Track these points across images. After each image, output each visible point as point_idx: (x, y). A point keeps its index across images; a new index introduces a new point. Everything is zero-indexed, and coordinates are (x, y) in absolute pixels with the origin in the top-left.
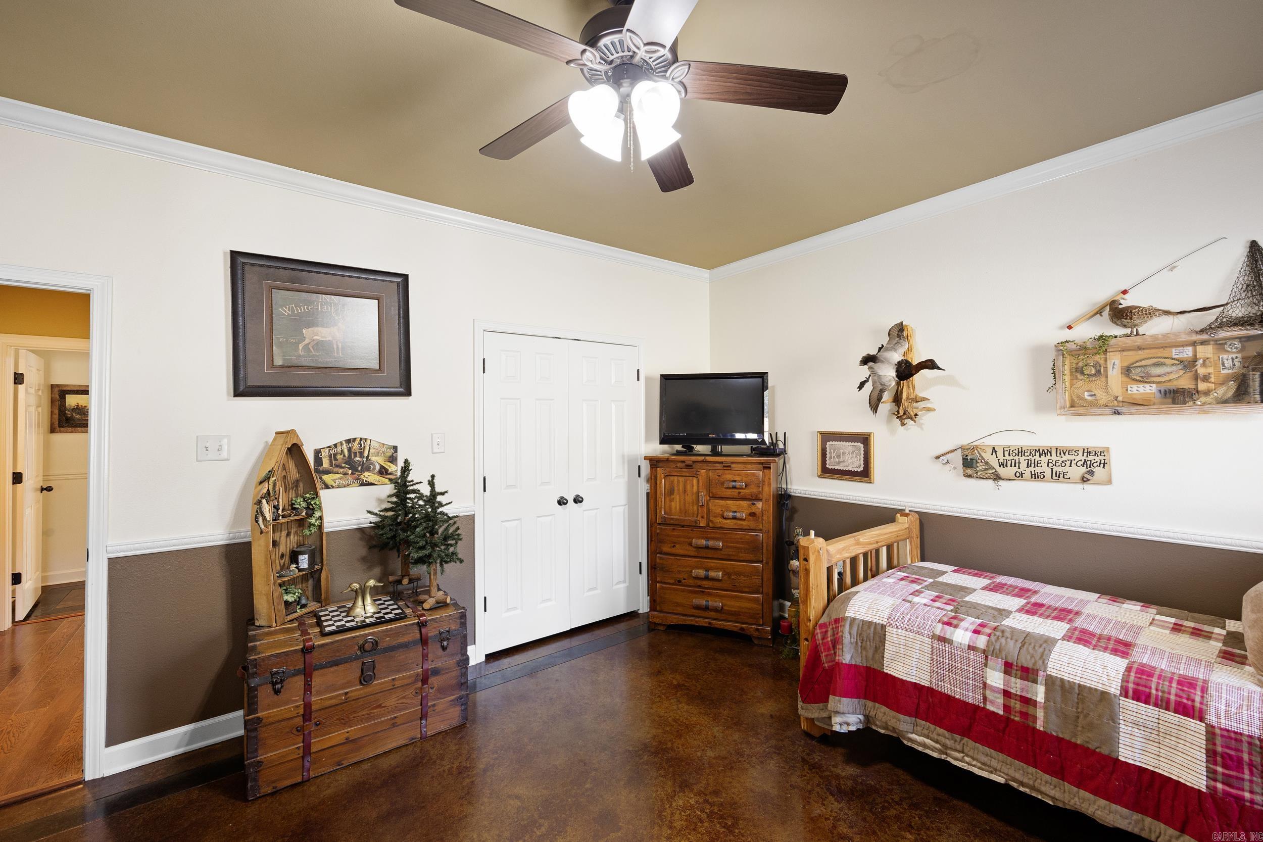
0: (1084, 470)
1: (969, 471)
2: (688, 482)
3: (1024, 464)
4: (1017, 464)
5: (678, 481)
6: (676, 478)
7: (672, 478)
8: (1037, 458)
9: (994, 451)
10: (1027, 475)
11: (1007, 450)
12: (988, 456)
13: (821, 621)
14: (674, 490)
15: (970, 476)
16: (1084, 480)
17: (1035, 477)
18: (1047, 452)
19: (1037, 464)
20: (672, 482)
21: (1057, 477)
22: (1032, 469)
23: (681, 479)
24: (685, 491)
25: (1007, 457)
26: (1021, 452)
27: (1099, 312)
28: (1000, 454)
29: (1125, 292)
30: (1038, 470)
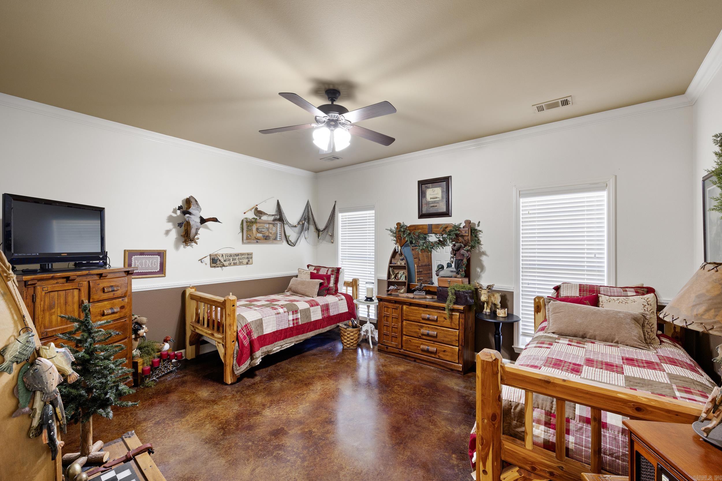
0: (247, 260)
1: (214, 265)
2: (69, 294)
3: (231, 260)
4: (229, 260)
5: (59, 296)
6: (56, 293)
7: (52, 294)
8: (235, 257)
9: (222, 256)
10: (232, 264)
11: (227, 255)
12: (220, 258)
13: (239, 330)
14: (54, 304)
15: (215, 267)
16: (247, 263)
17: (235, 264)
18: (237, 255)
19: (235, 259)
20: (53, 298)
21: (241, 263)
22: (234, 261)
23: (62, 293)
24: (66, 303)
25: (227, 258)
26: (231, 255)
27: (251, 210)
28: (224, 256)
29: (257, 205)
30: (235, 261)
